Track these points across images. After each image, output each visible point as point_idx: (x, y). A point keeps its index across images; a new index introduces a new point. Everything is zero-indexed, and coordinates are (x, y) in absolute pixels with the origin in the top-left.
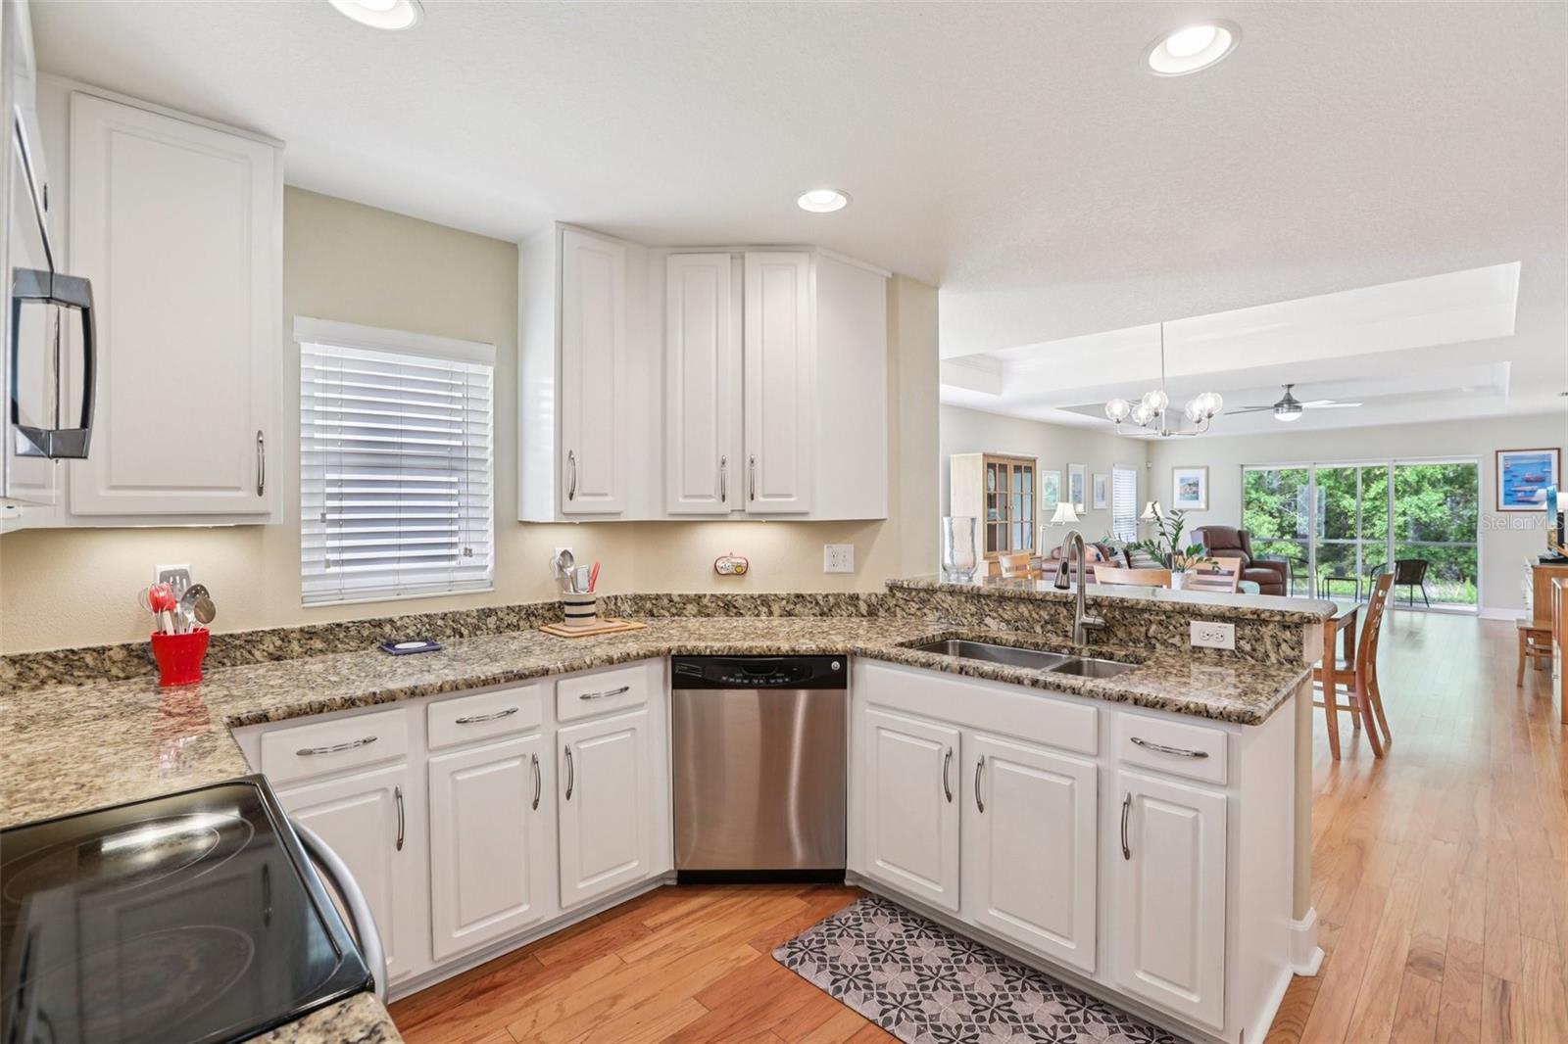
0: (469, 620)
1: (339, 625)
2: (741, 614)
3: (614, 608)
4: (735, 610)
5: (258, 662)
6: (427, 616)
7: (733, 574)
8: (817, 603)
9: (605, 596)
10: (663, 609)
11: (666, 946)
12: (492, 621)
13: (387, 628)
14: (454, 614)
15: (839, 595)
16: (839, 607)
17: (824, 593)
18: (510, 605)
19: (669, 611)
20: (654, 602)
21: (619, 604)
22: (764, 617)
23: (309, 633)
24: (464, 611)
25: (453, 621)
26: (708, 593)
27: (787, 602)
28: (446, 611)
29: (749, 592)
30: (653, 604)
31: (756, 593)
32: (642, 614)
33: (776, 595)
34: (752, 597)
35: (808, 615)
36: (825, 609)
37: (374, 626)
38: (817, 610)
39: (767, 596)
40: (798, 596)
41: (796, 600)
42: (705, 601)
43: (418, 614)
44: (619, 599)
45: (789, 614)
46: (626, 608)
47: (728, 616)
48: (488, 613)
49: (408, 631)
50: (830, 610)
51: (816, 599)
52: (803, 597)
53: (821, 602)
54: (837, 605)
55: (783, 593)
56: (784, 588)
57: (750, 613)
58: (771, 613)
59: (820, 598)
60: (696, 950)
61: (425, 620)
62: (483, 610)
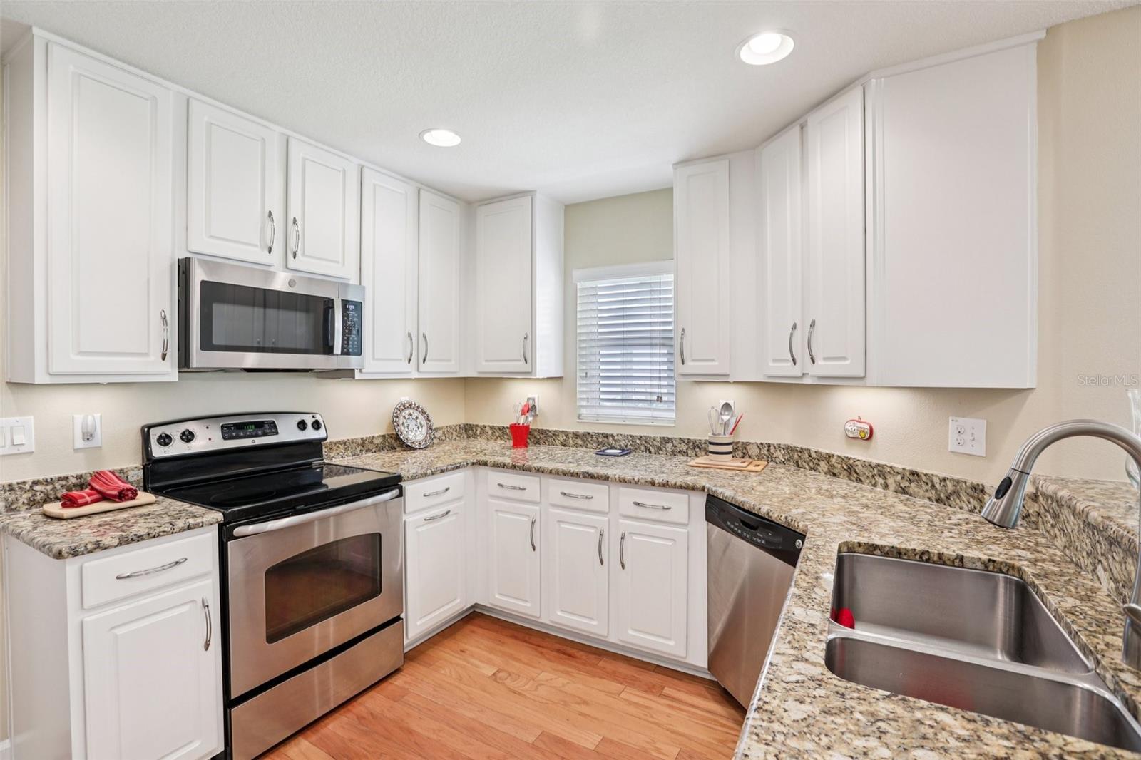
0: (655, 443)
1: (589, 434)
2: (861, 481)
3: (766, 453)
4: (855, 475)
5: (557, 445)
6: (631, 436)
7: (858, 438)
8: (933, 486)
9: (759, 442)
10: (805, 462)
11: (648, 707)
12: (669, 446)
13: (611, 439)
14: (646, 437)
15: (958, 482)
16: (959, 497)
17: (942, 475)
18: (682, 437)
19: (808, 465)
20: (799, 454)
21: (772, 451)
22: (879, 489)
23: (576, 435)
24: (652, 436)
25: (646, 442)
26: (836, 453)
27: (903, 478)
28: (642, 435)
29: (868, 459)
30: (799, 456)
31: (874, 461)
32: (792, 463)
33: (891, 467)
34: (870, 465)
35: (924, 497)
36: (942, 496)
37: (604, 437)
38: (932, 494)
39: (883, 466)
40: (913, 473)
41: (911, 477)
42: (833, 461)
43: (626, 434)
44: (772, 447)
45: (904, 491)
46: (779, 455)
47: (850, 479)
48: (667, 440)
49: (621, 443)
50: (948, 498)
51: (932, 481)
52: (917, 475)
53: (937, 486)
54: (956, 493)
55: (898, 466)
56: (901, 462)
57: (868, 481)
58: (886, 486)
59: (936, 480)
60: (655, 723)
61: (629, 437)
62: (664, 438)
